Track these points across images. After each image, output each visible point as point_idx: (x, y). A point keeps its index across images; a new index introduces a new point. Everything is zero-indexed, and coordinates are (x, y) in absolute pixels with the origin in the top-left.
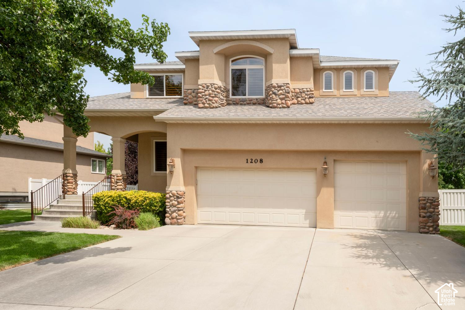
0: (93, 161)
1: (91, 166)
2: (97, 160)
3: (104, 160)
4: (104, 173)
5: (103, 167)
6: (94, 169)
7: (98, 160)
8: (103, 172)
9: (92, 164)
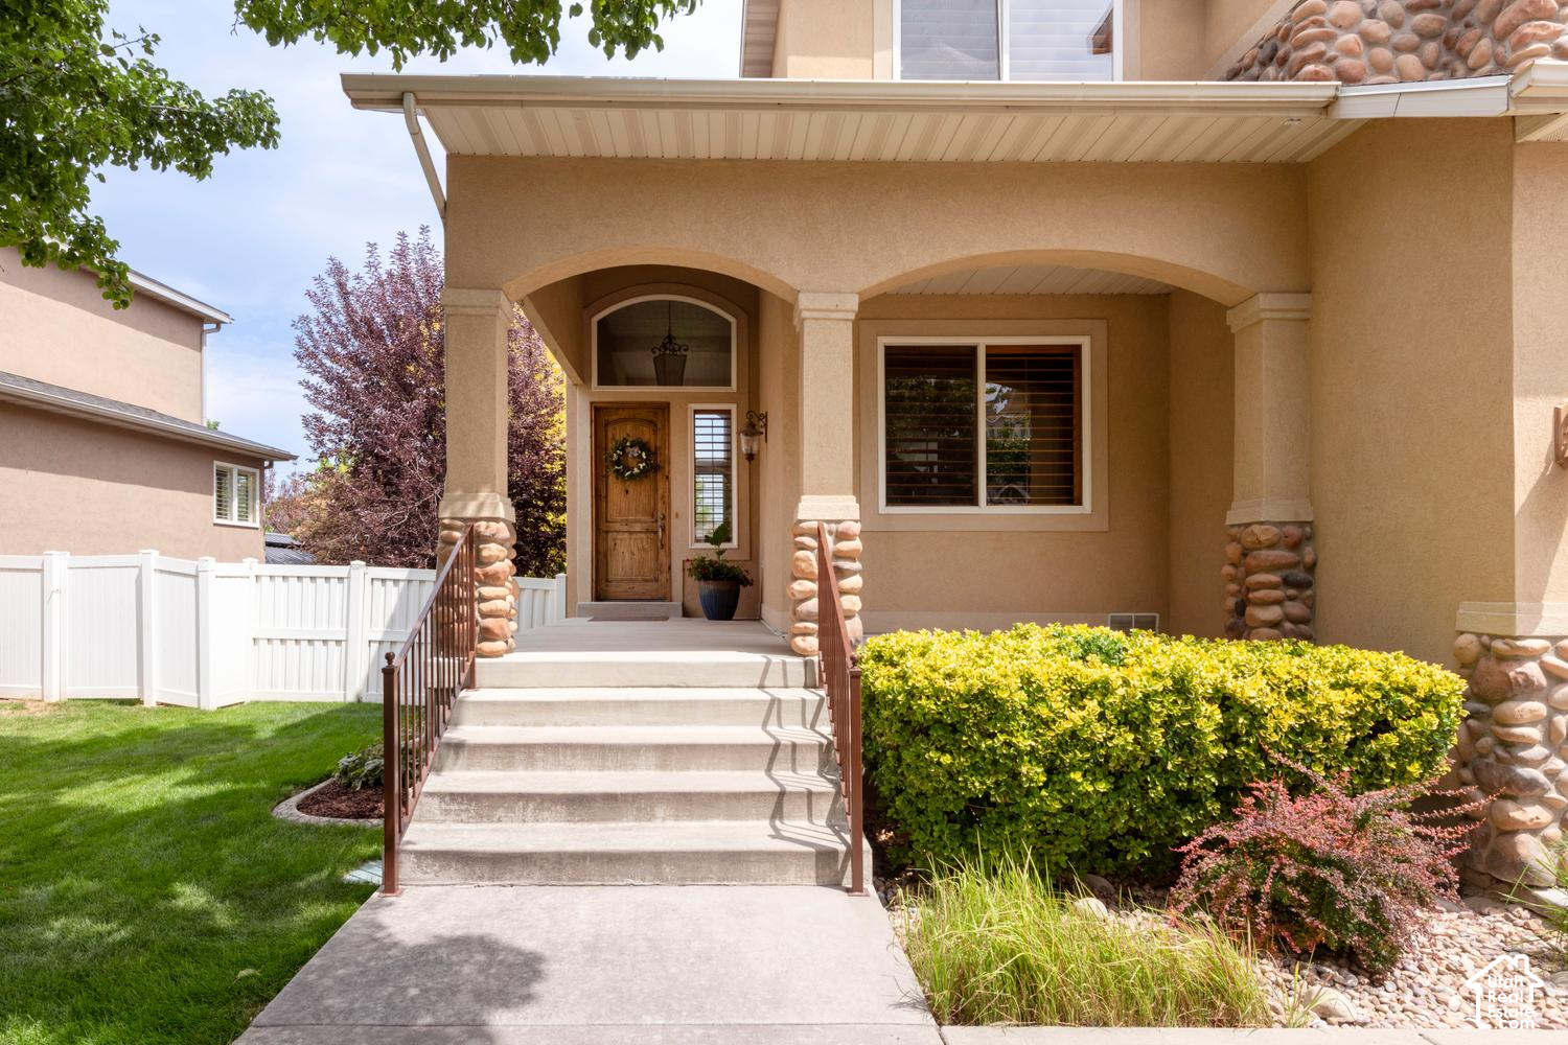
0: (221, 474)
1: (212, 494)
2: (231, 470)
3: (258, 472)
4: (257, 525)
5: (254, 500)
6: (222, 508)
7: (236, 468)
8: (250, 518)
9: (215, 485)
